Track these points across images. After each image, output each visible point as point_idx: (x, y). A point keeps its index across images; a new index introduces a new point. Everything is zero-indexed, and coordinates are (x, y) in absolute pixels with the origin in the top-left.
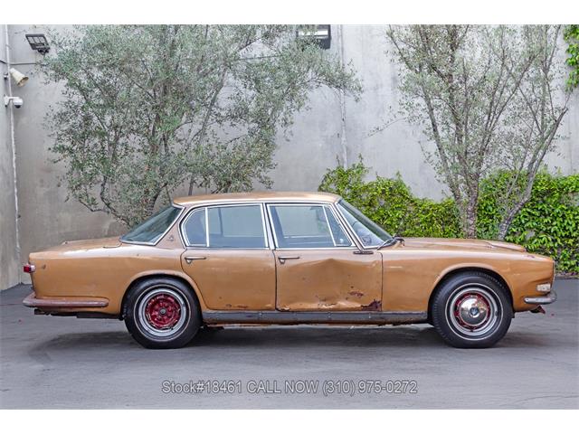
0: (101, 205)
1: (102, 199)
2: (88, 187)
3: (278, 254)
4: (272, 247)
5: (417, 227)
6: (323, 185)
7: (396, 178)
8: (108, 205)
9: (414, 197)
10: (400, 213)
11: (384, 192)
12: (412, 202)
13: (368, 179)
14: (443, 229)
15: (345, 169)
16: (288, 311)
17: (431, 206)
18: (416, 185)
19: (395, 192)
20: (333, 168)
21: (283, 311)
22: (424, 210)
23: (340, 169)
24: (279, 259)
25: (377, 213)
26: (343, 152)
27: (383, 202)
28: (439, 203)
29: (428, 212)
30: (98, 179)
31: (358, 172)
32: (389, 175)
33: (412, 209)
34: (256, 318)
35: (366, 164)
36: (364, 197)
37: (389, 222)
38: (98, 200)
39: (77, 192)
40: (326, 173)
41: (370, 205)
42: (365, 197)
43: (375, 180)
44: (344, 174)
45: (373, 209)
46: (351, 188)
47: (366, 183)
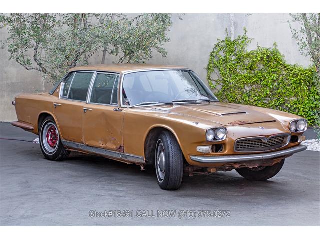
0: (35, 65)
1: (36, 60)
2: (24, 50)
5: (288, 88)
6: (214, 52)
7: (274, 48)
8: (40, 65)
9: (287, 63)
10: (274, 76)
11: (262, 59)
12: (285, 67)
13: (250, 48)
14: (309, 90)
15: (233, 39)
17: (300, 71)
18: (290, 53)
19: (271, 59)
20: (223, 38)
22: (294, 74)
23: (228, 40)
25: (257, 75)
26: (231, 26)
27: (262, 67)
28: (307, 68)
29: (298, 75)
30: (32, 45)
31: (243, 42)
32: (267, 45)
33: (285, 73)
35: (249, 36)
36: (247, 63)
37: (265, 83)
38: (32, 61)
39: (15, 55)
40: (216, 42)
41: (251, 69)
42: (247, 62)
43: (256, 49)
44: (231, 43)
45: (253, 72)
46: (236, 55)
47: (249, 52)
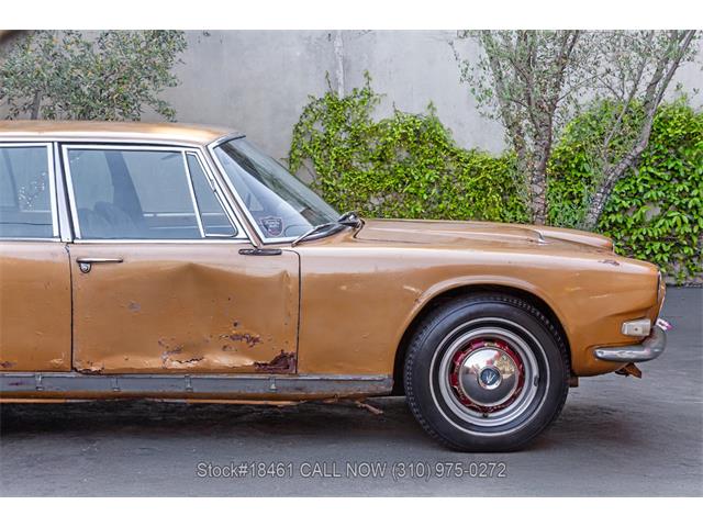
3: (76, 251)
4: (67, 237)
5: (461, 198)
6: (301, 124)
7: (427, 113)
9: (456, 147)
10: (431, 175)
11: (404, 136)
12: (453, 154)
13: (379, 115)
14: (505, 202)
15: (341, 96)
16: (98, 373)
17: (483, 163)
18: (460, 124)
19: (424, 137)
20: (320, 93)
21: (88, 373)
22: (472, 169)
23: (331, 96)
24: (79, 262)
25: (393, 173)
26: (336, 66)
27: (404, 154)
28: (498, 157)
29: (479, 172)
31: (363, 102)
32: (415, 108)
33: (452, 166)
34: (32, 388)
35: (376, 87)
36: (372, 146)
37: (412, 190)
40: (306, 103)
41: (381, 160)
42: (374, 145)
43: (389, 115)
44: (338, 104)
45: (386, 166)
46: (349, 129)
47: (376, 122)
